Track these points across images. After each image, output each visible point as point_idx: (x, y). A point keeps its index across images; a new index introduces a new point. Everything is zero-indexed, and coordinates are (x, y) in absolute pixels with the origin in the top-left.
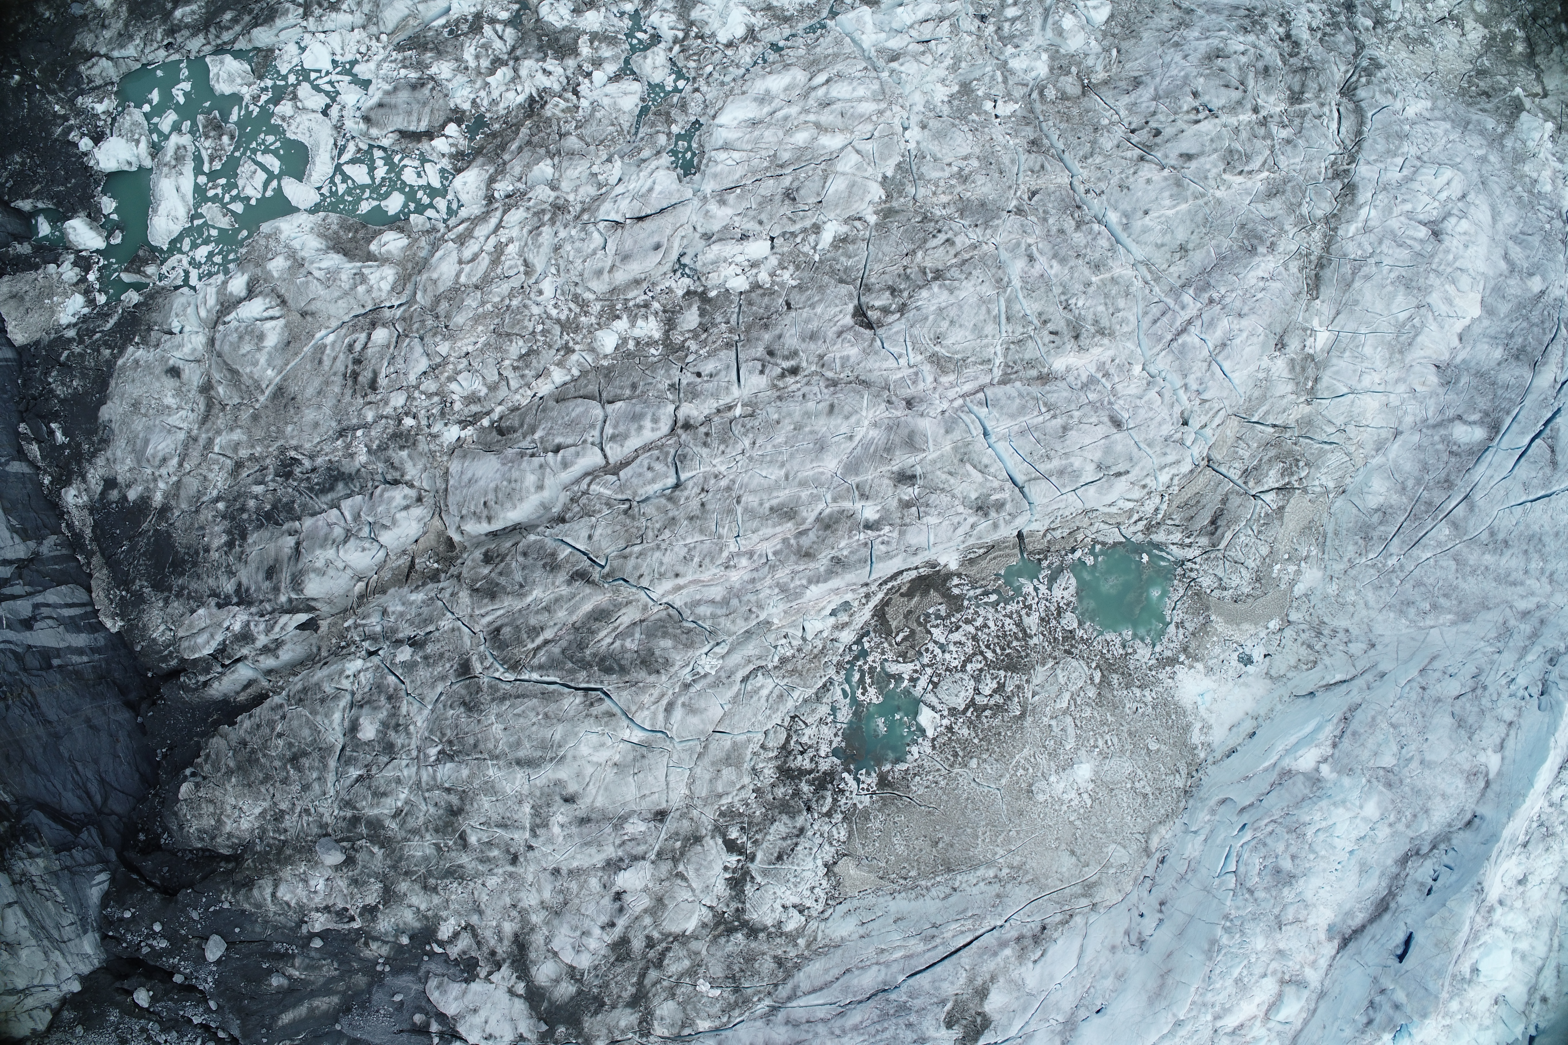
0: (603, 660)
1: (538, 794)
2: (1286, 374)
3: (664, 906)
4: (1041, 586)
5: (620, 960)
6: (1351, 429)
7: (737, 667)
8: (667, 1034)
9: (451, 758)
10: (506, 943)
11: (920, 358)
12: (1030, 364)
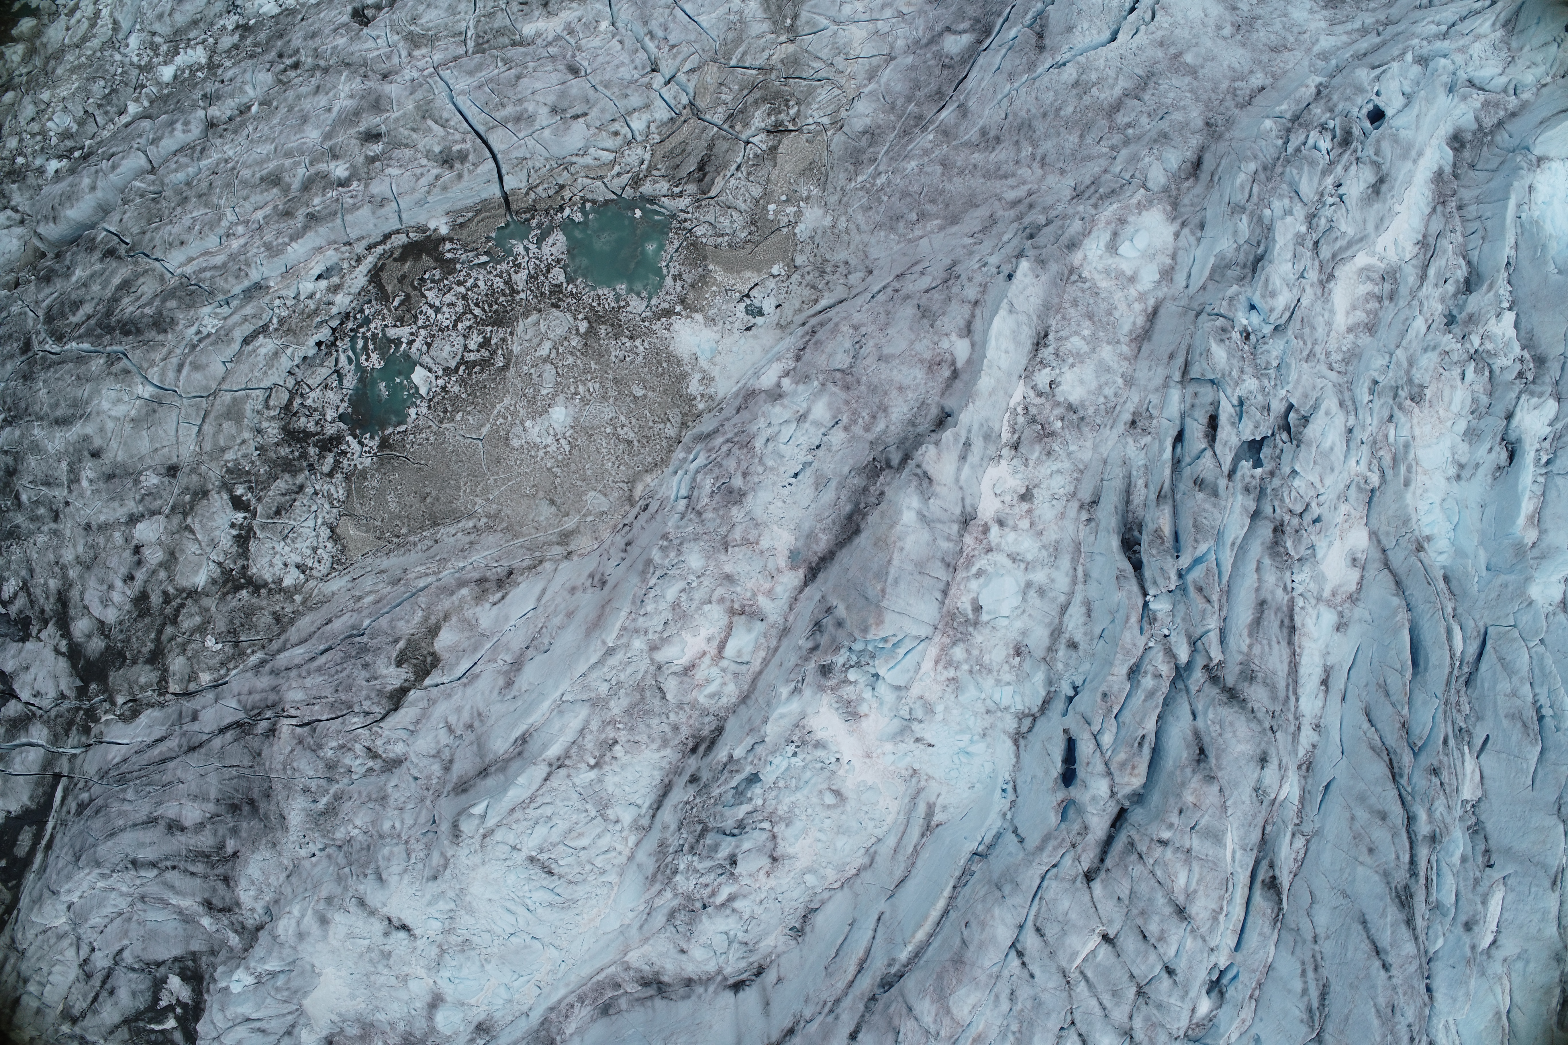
0: (125, 325)
1: (71, 450)
2: (760, 14)
3: (176, 559)
4: (531, 246)
5: (142, 615)
6: (839, 61)
7: (235, 325)
8: (178, 691)
9: (10, 424)
10: (52, 600)
11: (396, 37)
12: (500, 32)
